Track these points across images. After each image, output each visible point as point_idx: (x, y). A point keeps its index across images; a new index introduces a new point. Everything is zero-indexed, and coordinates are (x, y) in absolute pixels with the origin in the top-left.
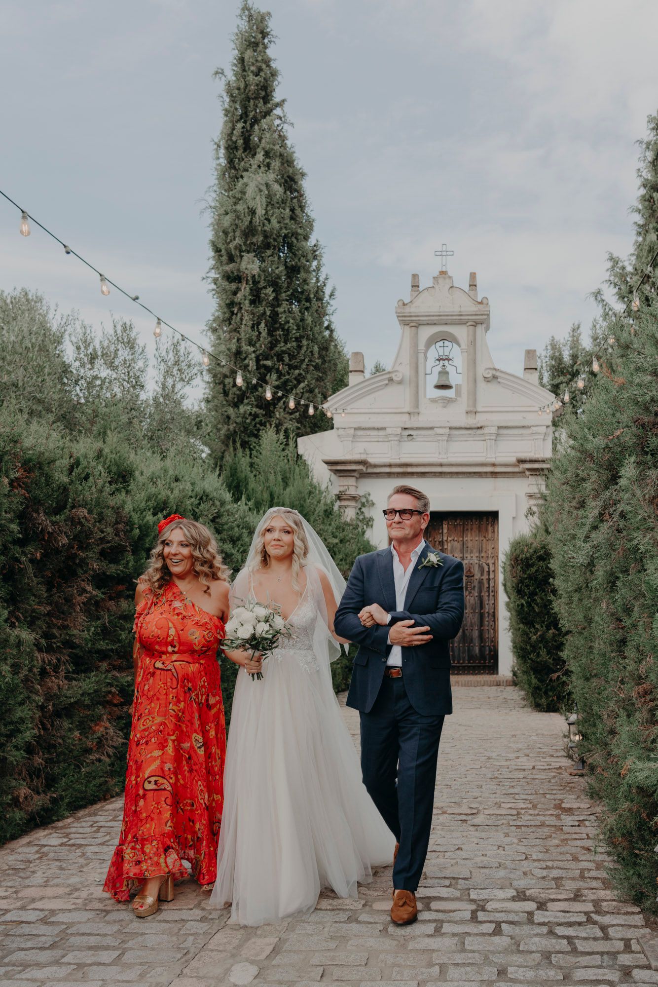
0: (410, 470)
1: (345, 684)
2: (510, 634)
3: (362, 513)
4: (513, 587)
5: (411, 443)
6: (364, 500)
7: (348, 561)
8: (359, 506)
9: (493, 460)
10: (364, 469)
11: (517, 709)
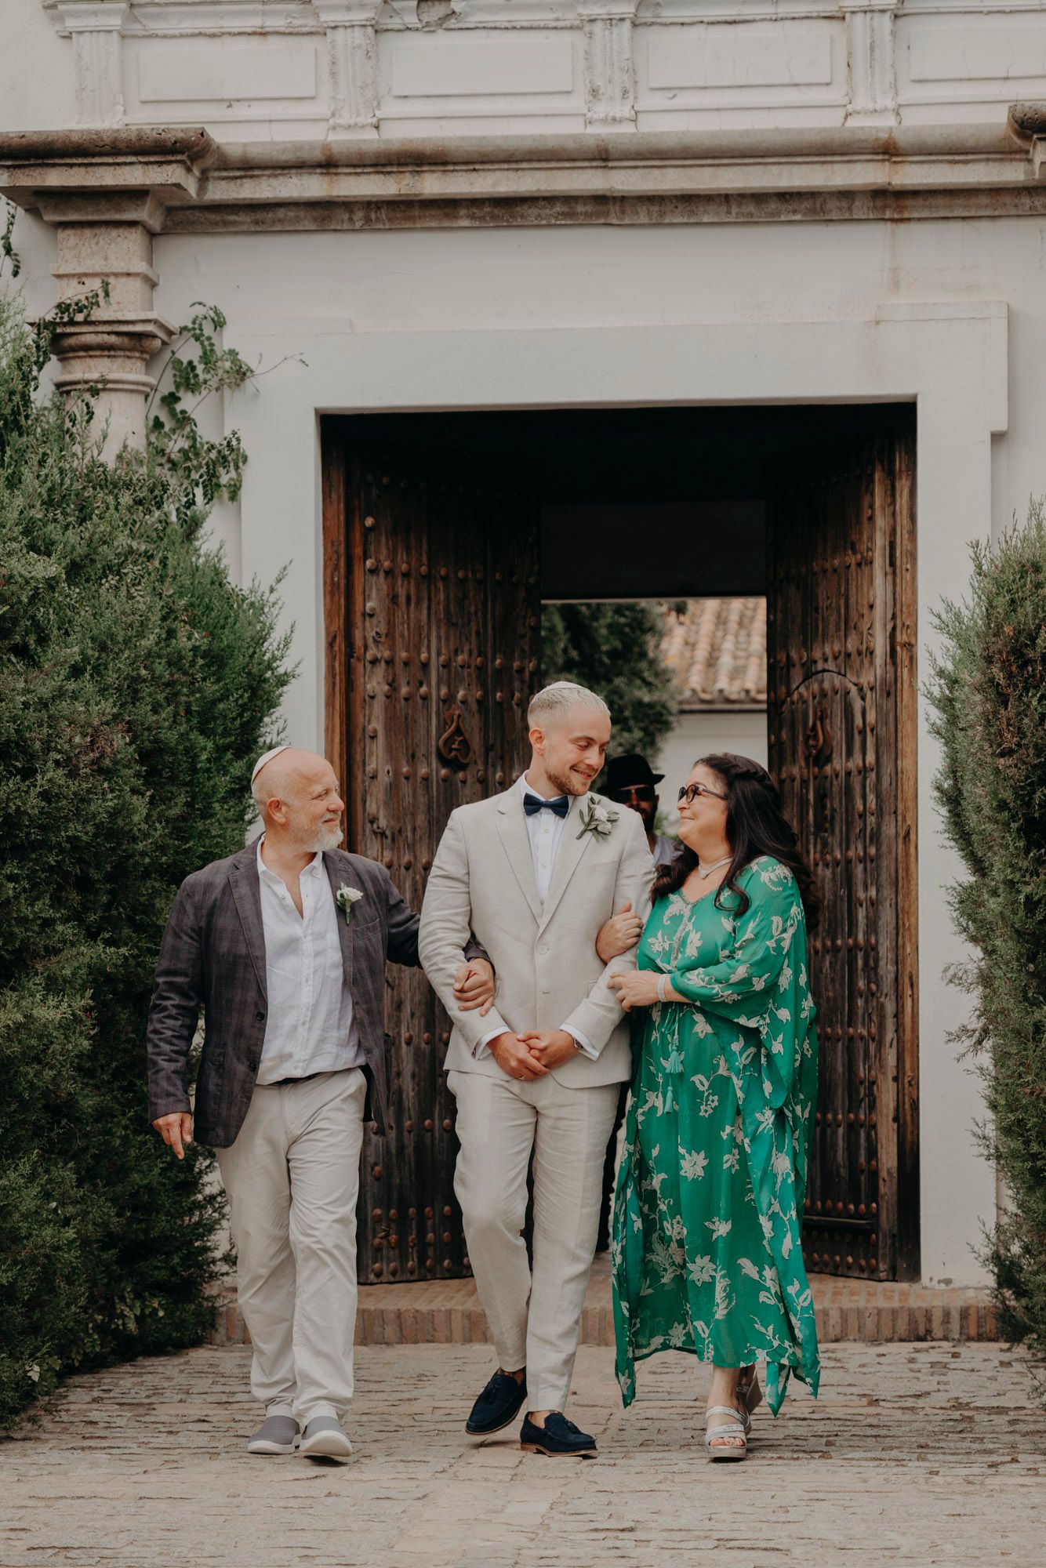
0: (433, 185)
1: (101, 1329)
2: (985, 1059)
3: (183, 420)
4: (1002, 806)
5: (442, 38)
6: (189, 352)
7: (111, 677)
8: (167, 387)
9: (878, 124)
10: (191, 185)
11: (1026, 1460)
